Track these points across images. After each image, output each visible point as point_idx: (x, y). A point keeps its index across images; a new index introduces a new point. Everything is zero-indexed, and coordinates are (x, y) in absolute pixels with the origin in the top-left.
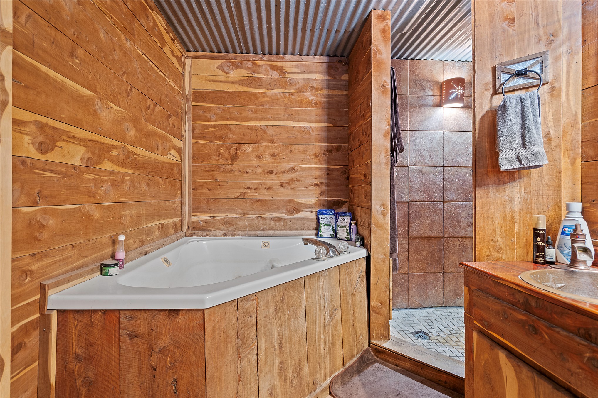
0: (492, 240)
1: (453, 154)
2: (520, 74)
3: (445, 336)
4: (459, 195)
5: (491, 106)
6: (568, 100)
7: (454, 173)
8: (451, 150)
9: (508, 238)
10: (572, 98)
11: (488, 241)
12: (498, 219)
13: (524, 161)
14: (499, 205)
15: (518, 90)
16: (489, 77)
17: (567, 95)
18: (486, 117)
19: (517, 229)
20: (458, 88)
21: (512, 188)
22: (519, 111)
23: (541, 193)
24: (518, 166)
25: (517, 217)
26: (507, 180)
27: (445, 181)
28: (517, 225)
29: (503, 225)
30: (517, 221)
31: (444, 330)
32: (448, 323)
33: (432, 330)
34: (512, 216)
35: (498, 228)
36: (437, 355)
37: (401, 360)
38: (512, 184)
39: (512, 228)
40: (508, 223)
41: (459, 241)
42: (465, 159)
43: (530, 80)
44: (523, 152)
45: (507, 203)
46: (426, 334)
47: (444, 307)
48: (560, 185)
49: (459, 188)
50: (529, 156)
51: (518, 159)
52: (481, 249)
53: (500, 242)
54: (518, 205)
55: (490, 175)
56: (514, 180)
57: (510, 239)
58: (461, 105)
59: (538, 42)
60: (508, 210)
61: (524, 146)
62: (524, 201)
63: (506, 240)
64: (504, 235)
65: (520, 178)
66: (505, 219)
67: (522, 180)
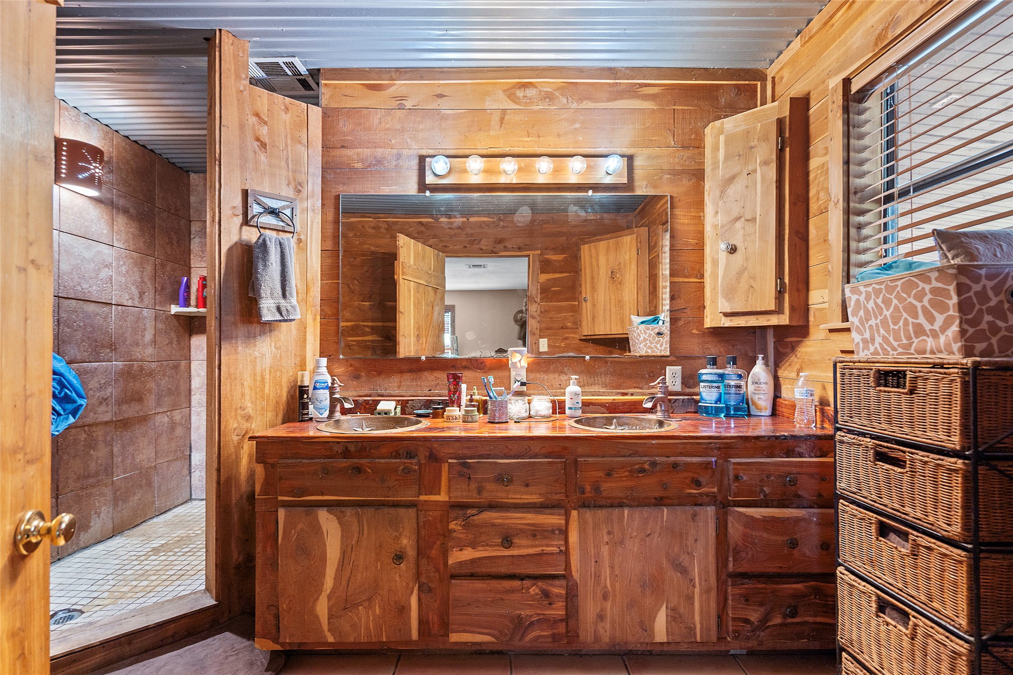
0: (241, 407)
1: (76, 277)
2: (273, 212)
3: (106, 595)
4: (85, 351)
5: (240, 238)
6: (311, 257)
7: (77, 311)
8: (72, 269)
9: (258, 402)
10: (314, 256)
11: (236, 409)
12: (248, 381)
13: (284, 313)
14: (249, 363)
15: (269, 229)
16: (238, 201)
17: (311, 252)
18: (234, 250)
19: (267, 391)
20: (98, 165)
21: (262, 342)
22: (279, 256)
23: (290, 348)
24: (278, 317)
25: (267, 376)
26: (258, 333)
27: (62, 325)
28: (267, 385)
29: (253, 387)
30: (267, 381)
31: (94, 588)
32: (90, 576)
33: (74, 600)
34: (262, 375)
35: (247, 391)
36: (143, 611)
37: (80, 661)
38: (263, 338)
39: (262, 390)
40: (258, 383)
41: (85, 431)
42: (94, 288)
43: (282, 224)
44: (283, 302)
45: (258, 360)
46: (69, 610)
47: (59, 559)
48: (304, 341)
49: (85, 338)
50: (289, 308)
51: (279, 309)
52: (227, 422)
53: (250, 410)
54: (268, 362)
55: (239, 325)
56: (265, 333)
57: (260, 403)
58: (94, 193)
59: (288, 185)
60: (258, 369)
61: (284, 296)
62: (274, 357)
63: (256, 406)
64: (254, 398)
65: (270, 331)
66: (255, 380)
67: (273, 333)
